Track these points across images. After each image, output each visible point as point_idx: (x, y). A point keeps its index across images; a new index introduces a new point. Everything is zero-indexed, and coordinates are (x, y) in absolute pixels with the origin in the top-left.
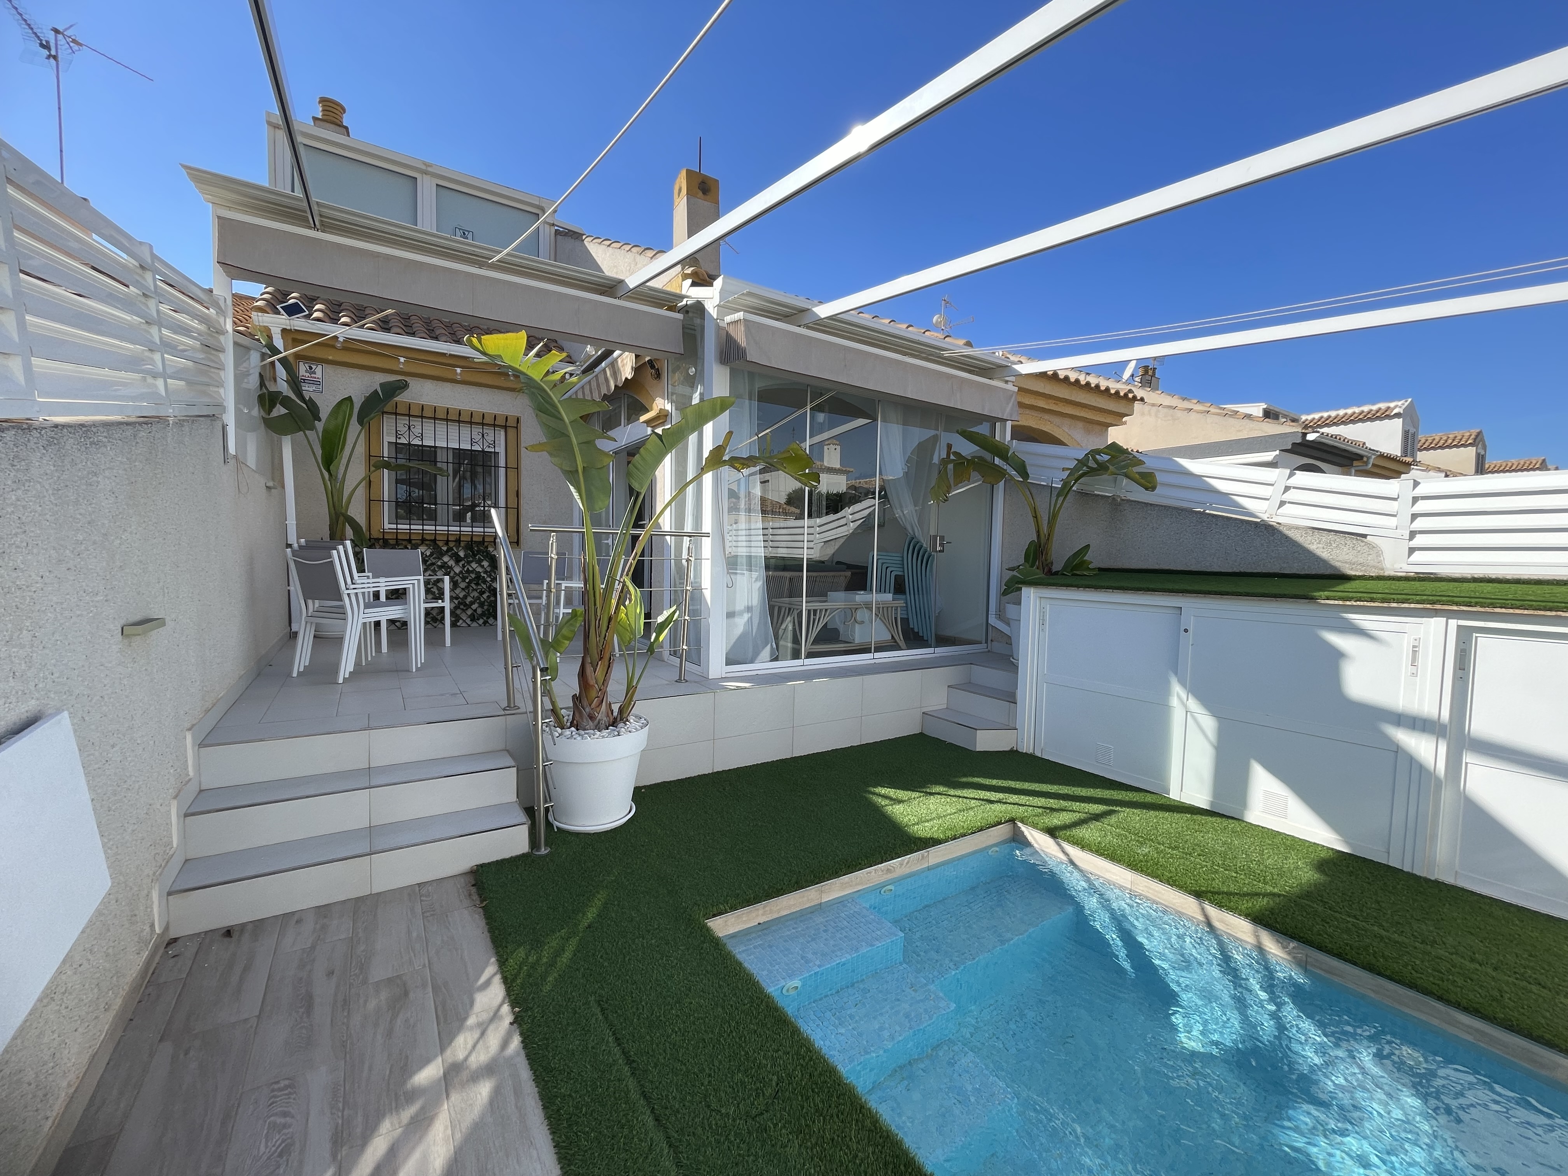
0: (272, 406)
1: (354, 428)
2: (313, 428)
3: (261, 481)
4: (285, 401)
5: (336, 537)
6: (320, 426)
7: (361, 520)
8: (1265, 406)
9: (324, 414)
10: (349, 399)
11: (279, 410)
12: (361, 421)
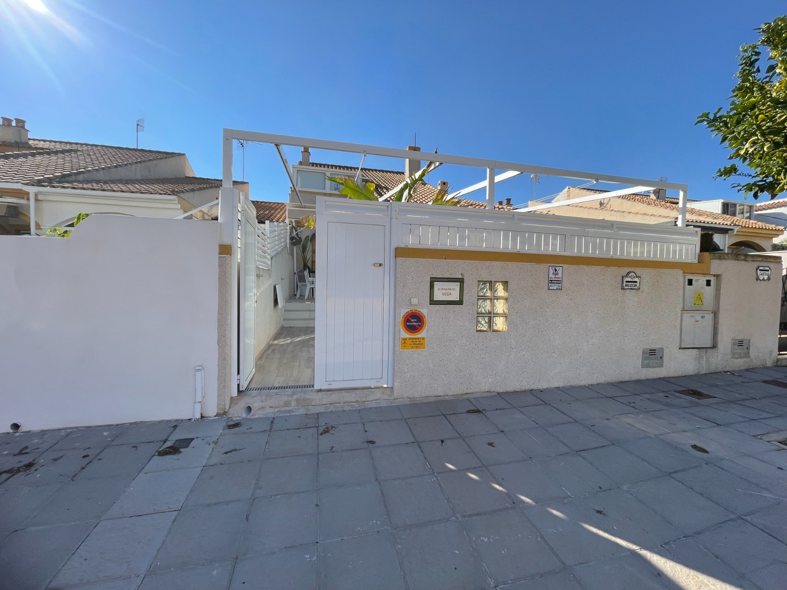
0: (293, 240)
1: (309, 243)
2: (300, 244)
3: (291, 257)
4: (295, 239)
5: (305, 269)
6: (302, 243)
7: (310, 267)
8: (723, 201)
9: (303, 241)
10: (308, 236)
11: (294, 240)
12: (311, 242)
